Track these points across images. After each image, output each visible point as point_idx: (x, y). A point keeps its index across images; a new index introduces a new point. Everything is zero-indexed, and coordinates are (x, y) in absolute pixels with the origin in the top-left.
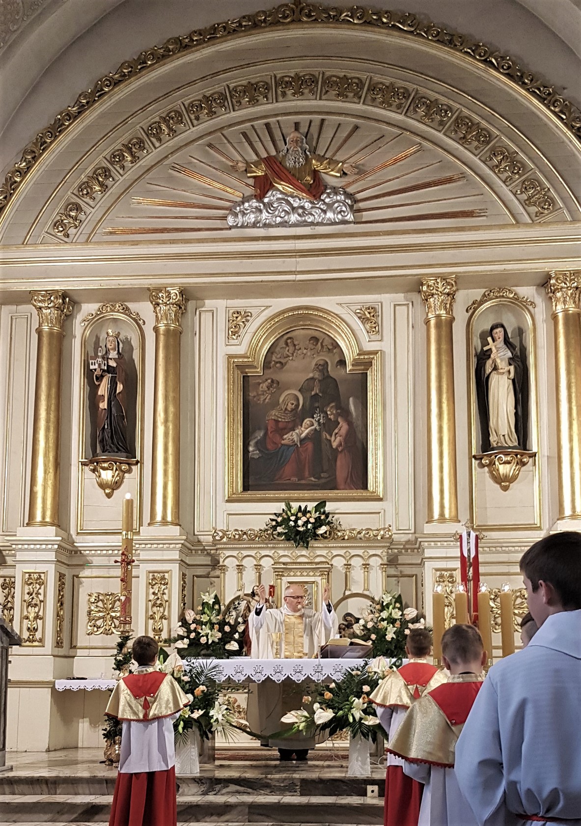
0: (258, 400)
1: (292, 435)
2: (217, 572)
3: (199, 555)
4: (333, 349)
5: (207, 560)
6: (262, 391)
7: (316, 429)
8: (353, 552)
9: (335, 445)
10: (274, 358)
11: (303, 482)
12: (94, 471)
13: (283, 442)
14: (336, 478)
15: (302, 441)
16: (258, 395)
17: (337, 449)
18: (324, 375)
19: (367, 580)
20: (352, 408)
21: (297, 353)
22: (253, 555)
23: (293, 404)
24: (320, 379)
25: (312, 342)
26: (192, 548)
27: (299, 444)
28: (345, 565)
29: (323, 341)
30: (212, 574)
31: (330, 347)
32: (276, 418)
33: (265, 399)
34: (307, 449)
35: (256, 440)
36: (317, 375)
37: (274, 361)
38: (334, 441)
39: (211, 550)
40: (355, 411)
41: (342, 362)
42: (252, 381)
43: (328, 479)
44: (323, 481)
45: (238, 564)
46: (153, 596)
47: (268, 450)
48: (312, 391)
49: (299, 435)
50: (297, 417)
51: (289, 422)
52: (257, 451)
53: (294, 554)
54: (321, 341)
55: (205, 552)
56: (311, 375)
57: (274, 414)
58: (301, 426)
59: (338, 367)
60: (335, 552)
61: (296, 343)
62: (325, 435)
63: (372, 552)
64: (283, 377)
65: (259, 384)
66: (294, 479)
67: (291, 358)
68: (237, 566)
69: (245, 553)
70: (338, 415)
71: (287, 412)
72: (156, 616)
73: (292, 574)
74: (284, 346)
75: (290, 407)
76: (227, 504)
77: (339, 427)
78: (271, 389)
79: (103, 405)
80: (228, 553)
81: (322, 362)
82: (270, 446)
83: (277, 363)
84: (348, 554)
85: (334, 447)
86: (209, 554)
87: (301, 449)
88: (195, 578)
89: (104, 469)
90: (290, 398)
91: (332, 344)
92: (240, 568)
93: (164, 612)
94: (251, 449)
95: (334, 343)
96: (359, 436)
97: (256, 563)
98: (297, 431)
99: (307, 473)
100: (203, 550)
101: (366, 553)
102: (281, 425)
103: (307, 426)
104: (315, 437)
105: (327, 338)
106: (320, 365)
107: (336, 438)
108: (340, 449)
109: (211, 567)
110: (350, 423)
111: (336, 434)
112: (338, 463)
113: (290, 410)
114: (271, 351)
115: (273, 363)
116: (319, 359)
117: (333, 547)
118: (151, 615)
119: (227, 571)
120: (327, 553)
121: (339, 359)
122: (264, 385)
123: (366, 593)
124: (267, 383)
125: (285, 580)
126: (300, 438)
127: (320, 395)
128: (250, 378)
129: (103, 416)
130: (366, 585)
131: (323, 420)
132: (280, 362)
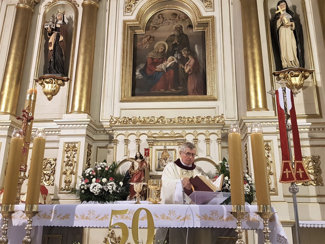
0: (142, 47)
1: (161, 66)
2: (112, 145)
3: (102, 134)
4: (185, 19)
5: (107, 137)
6: (144, 42)
7: (175, 62)
8: (199, 131)
9: (186, 71)
10: (152, 25)
11: (167, 92)
12: (42, 84)
13: (156, 70)
14: (187, 89)
15: (167, 69)
16: (142, 44)
17: (188, 73)
18: (180, 33)
19: (208, 149)
20: (197, 50)
21: (165, 22)
22: (135, 133)
23: (162, 49)
24: (178, 35)
25: (173, 16)
26: (97, 129)
27: (165, 71)
28: (194, 139)
29: (179, 16)
30: (109, 146)
31: (184, 18)
32: (152, 57)
33: (146, 46)
34: (170, 73)
35: (140, 69)
36: (176, 33)
37: (152, 26)
38: (186, 69)
39: (109, 131)
40: (199, 52)
41: (191, 26)
42: (139, 37)
43: (183, 90)
44: (180, 91)
45: (125, 139)
46: (67, 159)
47: (147, 74)
48: (173, 42)
49: (165, 66)
50: (164, 56)
51: (160, 58)
52: (141, 75)
53: (161, 133)
54: (178, 15)
55: (106, 132)
56: (173, 33)
57: (151, 55)
58: (167, 61)
59: (188, 28)
60: (187, 131)
61: (164, 17)
62: (181, 65)
63: (211, 131)
64: (156, 34)
65: (143, 38)
66: (162, 90)
67: (161, 25)
68: (125, 140)
69: (130, 132)
70: (189, 54)
71: (158, 53)
72: (68, 173)
73: (159, 144)
74: (158, 18)
75: (160, 51)
76: (121, 103)
77: (189, 61)
78: (149, 41)
79: (51, 48)
80: (119, 132)
81: (179, 26)
82: (148, 72)
83: (153, 27)
84: (195, 133)
85: (186, 72)
86: (108, 134)
87: (166, 74)
88: (98, 148)
89: (48, 83)
90: (161, 45)
91: (185, 17)
92: (127, 141)
93: (73, 169)
94: (137, 73)
95: (186, 16)
96: (201, 65)
97: (136, 138)
98: (164, 64)
99: (170, 87)
100: (105, 131)
101: (207, 132)
102: (155, 61)
103: (170, 61)
104: (175, 67)
105: (182, 14)
106: (178, 28)
107: (187, 67)
108: (190, 73)
109: (109, 142)
110: (195, 59)
111: (187, 65)
112: (189, 81)
113: (160, 52)
114: (150, 21)
115: (151, 27)
116: (177, 25)
117: (186, 128)
118: (64, 172)
119: (119, 143)
120: (182, 132)
121: (188, 25)
122: (146, 39)
123: (208, 157)
124: (147, 38)
125: (154, 148)
126: (166, 67)
127: (178, 44)
128: (138, 36)
129: (51, 54)
130: (208, 153)
131: (180, 57)
132: (155, 27)
